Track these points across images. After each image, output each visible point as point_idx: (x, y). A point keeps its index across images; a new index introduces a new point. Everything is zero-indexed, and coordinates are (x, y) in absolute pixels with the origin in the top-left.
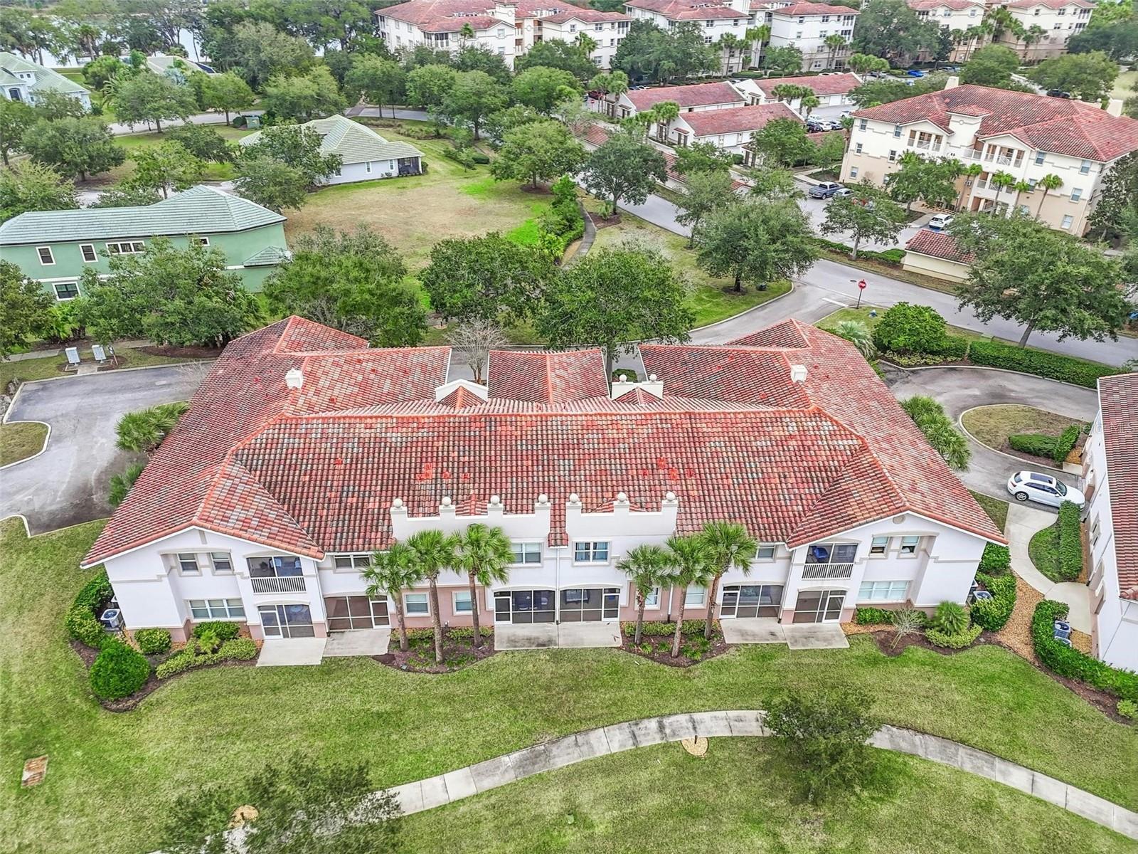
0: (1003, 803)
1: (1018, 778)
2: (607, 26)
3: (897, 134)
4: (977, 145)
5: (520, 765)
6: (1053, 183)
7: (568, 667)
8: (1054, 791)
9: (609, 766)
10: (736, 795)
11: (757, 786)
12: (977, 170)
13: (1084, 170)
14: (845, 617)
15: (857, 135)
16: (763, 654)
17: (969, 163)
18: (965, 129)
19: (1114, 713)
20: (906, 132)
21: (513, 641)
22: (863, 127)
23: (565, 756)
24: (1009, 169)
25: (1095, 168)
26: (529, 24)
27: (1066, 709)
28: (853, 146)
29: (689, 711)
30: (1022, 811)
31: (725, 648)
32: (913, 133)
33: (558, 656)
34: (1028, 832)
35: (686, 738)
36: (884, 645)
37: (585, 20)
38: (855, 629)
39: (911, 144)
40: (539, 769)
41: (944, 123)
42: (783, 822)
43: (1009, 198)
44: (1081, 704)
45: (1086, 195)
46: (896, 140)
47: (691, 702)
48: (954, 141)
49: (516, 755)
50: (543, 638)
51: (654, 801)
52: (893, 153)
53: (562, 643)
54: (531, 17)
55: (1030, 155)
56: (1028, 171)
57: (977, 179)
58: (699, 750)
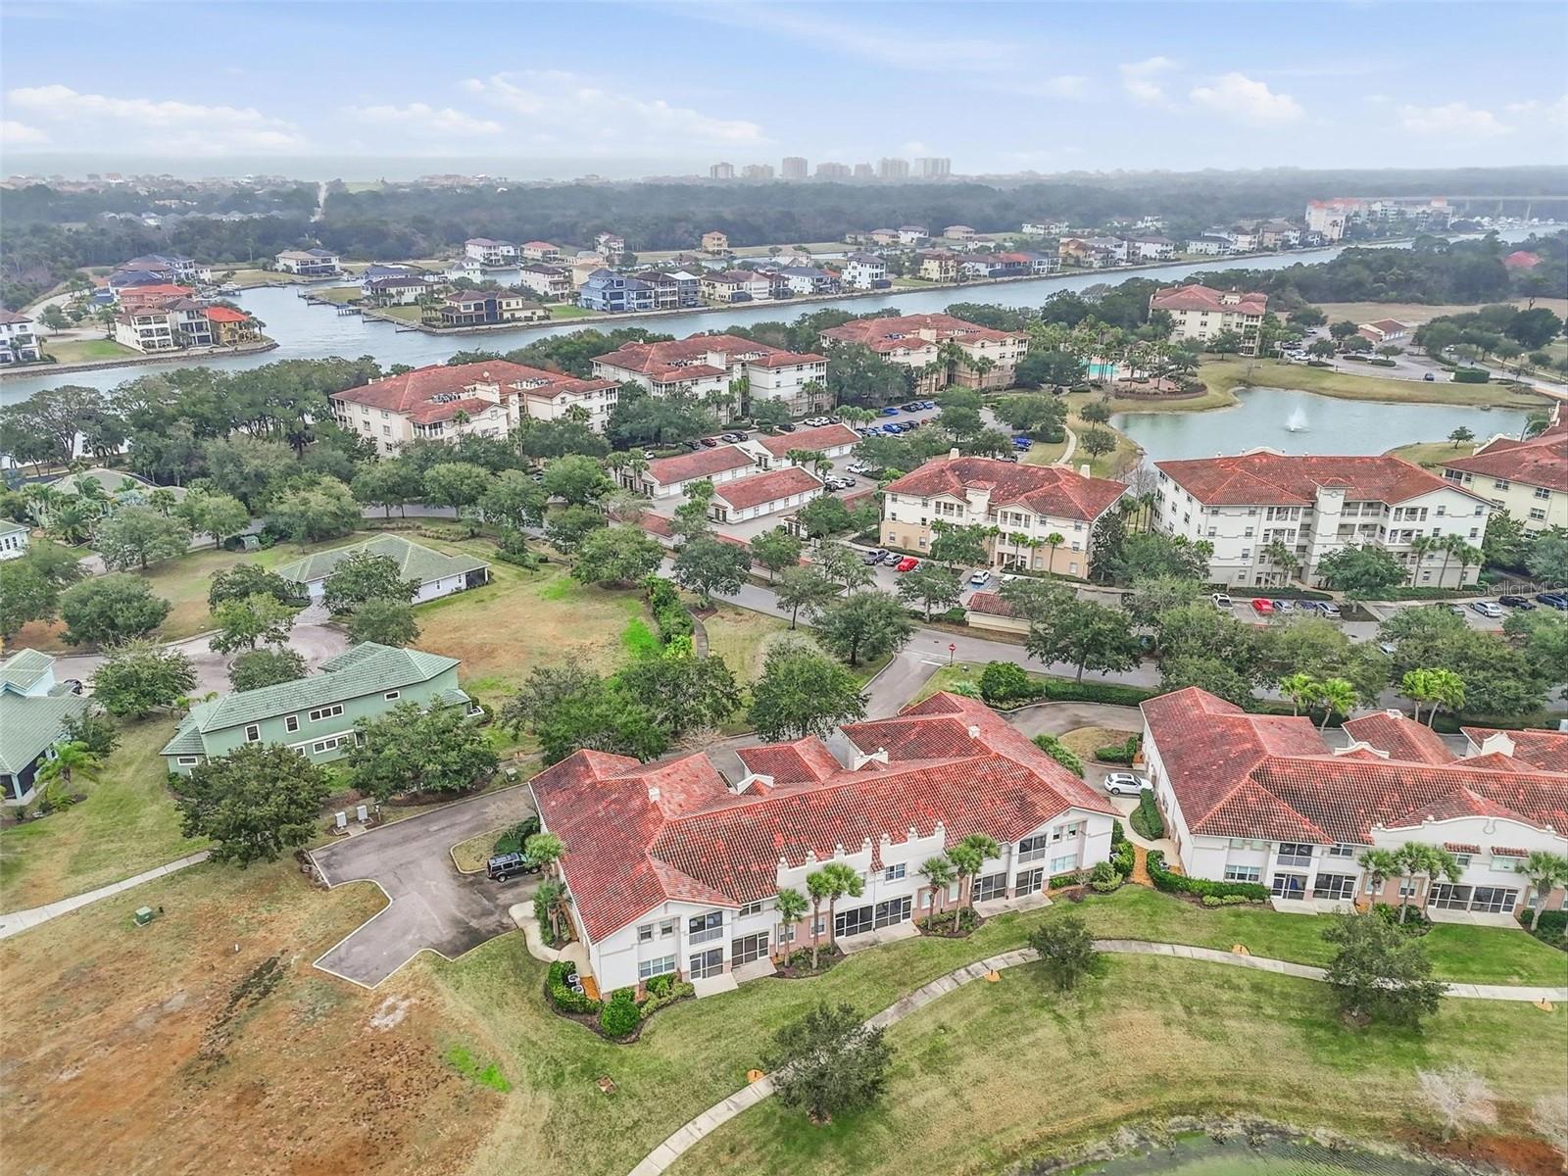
0: (1162, 963)
1: (1166, 950)
3: (925, 505)
4: (991, 512)
5: (899, 1011)
6: (1054, 540)
7: (896, 953)
8: (1184, 952)
9: (949, 999)
10: (1025, 996)
11: (1034, 988)
12: (995, 531)
13: (1078, 528)
14: (1045, 886)
15: (890, 507)
16: (1007, 919)
17: (989, 525)
18: (979, 500)
19: (1202, 904)
20: (932, 503)
21: (853, 947)
22: (894, 500)
23: (921, 1001)
24: (1021, 530)
25: (1085, 526)
27: (1179, 909)
28: (888, 515)
29: (980, 960)
30: (1173, 964)
31: (983, 921)
32: (938, 504)
33: (886, 948)
34: (1178, 975)
35: (986, 973)
36: (1072, 897)
38: (1052, 893)
39: (938, 512)
40: (911, 1010)
41: (962, 495)
42: (1054, 1003)
43: (1027, 552)
44: (1185, 904)
45: (1083, 546)
46: (925, 509)
47: (980, 954)
48: (973, 509)
49: (893, 1007)
50: (871, 941)
51: (984, 1010)
52: (924, 520)
53: (884, 940)
54: (513, 391)
55: (1034, 519)
56: (1036, 530)
57: (998, 538)
58: (996, 978)
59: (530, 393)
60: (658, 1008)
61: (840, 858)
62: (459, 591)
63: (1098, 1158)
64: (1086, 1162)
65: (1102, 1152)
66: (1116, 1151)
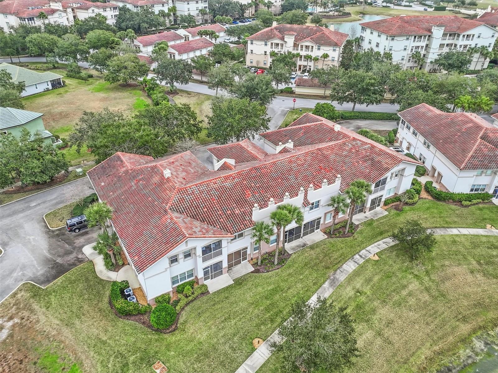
0: (457, 239)
1: (455, 231)
2: (108, 9)
3: (266, 45)
4: (295, 45)
5: (331, 285)
6: (326, 56)
7: (318, 250)
8: (465, 231)
9: (356, 274)
10: (396, 267)
11: (398, 261)
12: (298, 55)
13: (334, 50)
14: (382, 204)
15: (250, 47)
16: (369, 223)
17: (295, 52)
18: (290, 40)
19: (462, 206)
20: (269, 44)
21: (293, 249)
22: (252, 43)
23: (341, 277)
24: (309, 53)
25: (338, 49)
26: (69, 10)
27: (450, 209)
28: (249, 51)
29: (364, 248)
30: (463, 239)
31: (357, 226)
32: (272, 44)
33: (312, 247)
34: (467, 244)
35: (370, 256)
36: (397, 208)
37: (98, 7)
38: (386, 207)
39: (272, 48)
40: (337, 284)
41: (283, 39)
42: (412, 268)
43: (311, 64)
44: (453, 207)
45: (336, 59)
46: (266, 47)
47: (362, 245)
48: (287, 45)
49: (327, 283)
50: (302, 244)
51: (376, 278)
52: (265, 52)
53: (309, 243)
54: (69, 7)
55: (315, 47)
56: (316, 53)
57: (299, 58)
58: (376, 258)
59: (77, 8)
60: (187, 304)
61: (287, 200)
62: (48, 90)
63: (470, 361)
64: (465, 366)
65: (469, 357)
66: (477, 354)
